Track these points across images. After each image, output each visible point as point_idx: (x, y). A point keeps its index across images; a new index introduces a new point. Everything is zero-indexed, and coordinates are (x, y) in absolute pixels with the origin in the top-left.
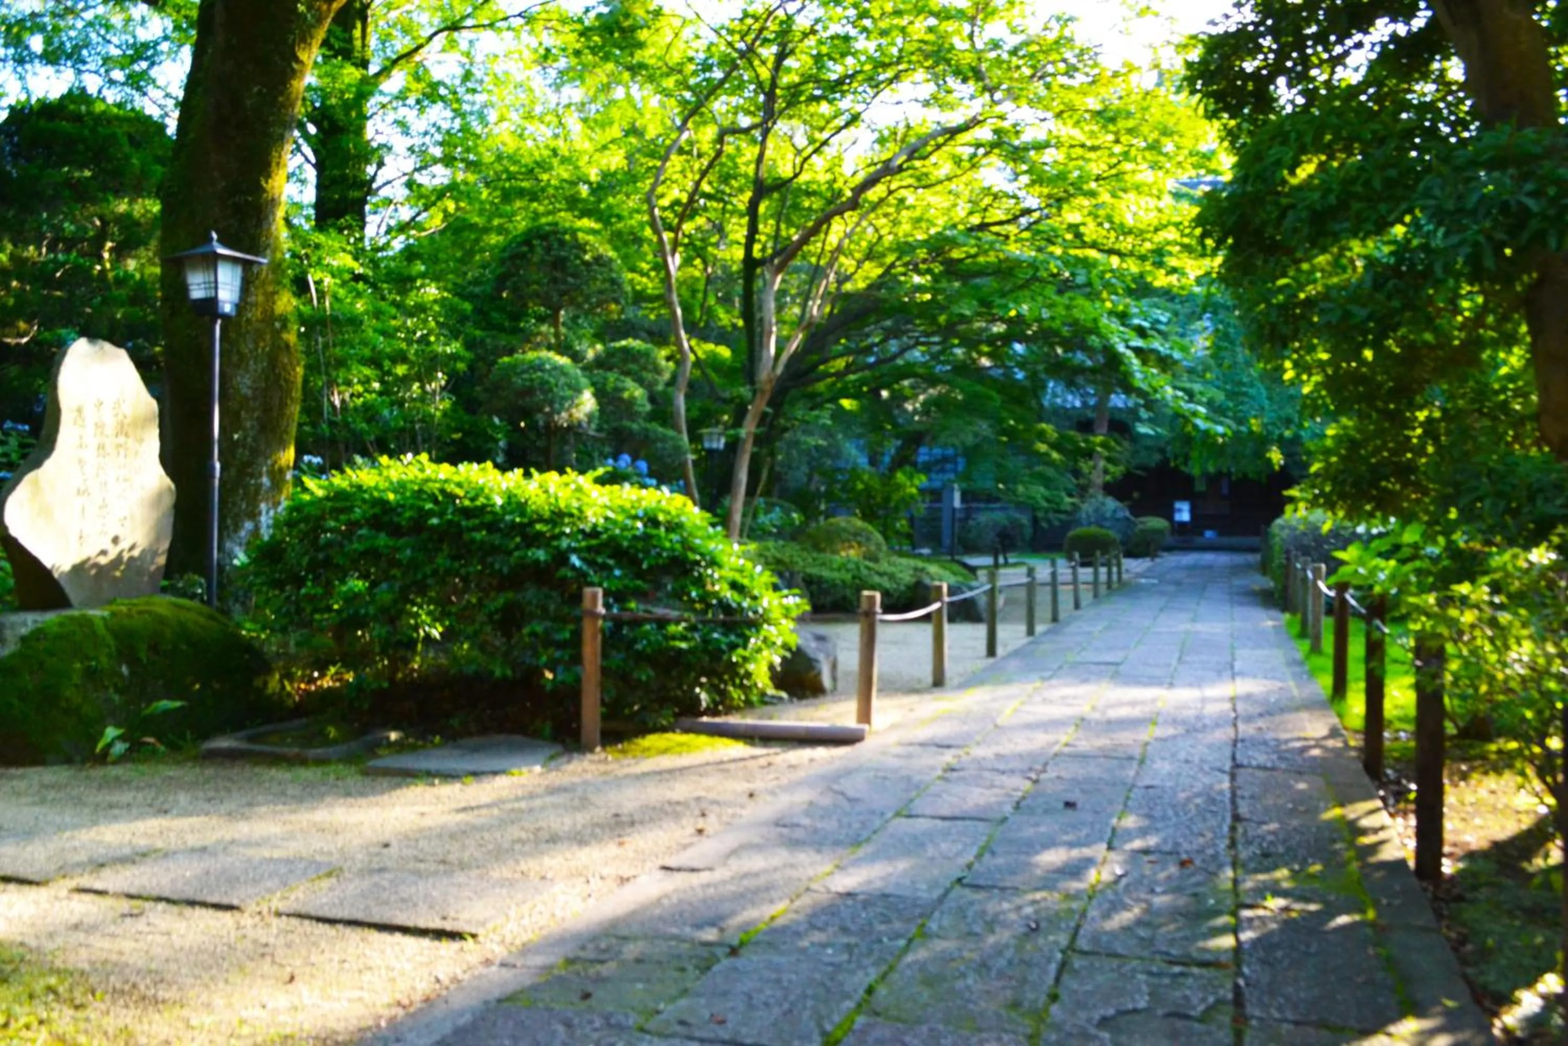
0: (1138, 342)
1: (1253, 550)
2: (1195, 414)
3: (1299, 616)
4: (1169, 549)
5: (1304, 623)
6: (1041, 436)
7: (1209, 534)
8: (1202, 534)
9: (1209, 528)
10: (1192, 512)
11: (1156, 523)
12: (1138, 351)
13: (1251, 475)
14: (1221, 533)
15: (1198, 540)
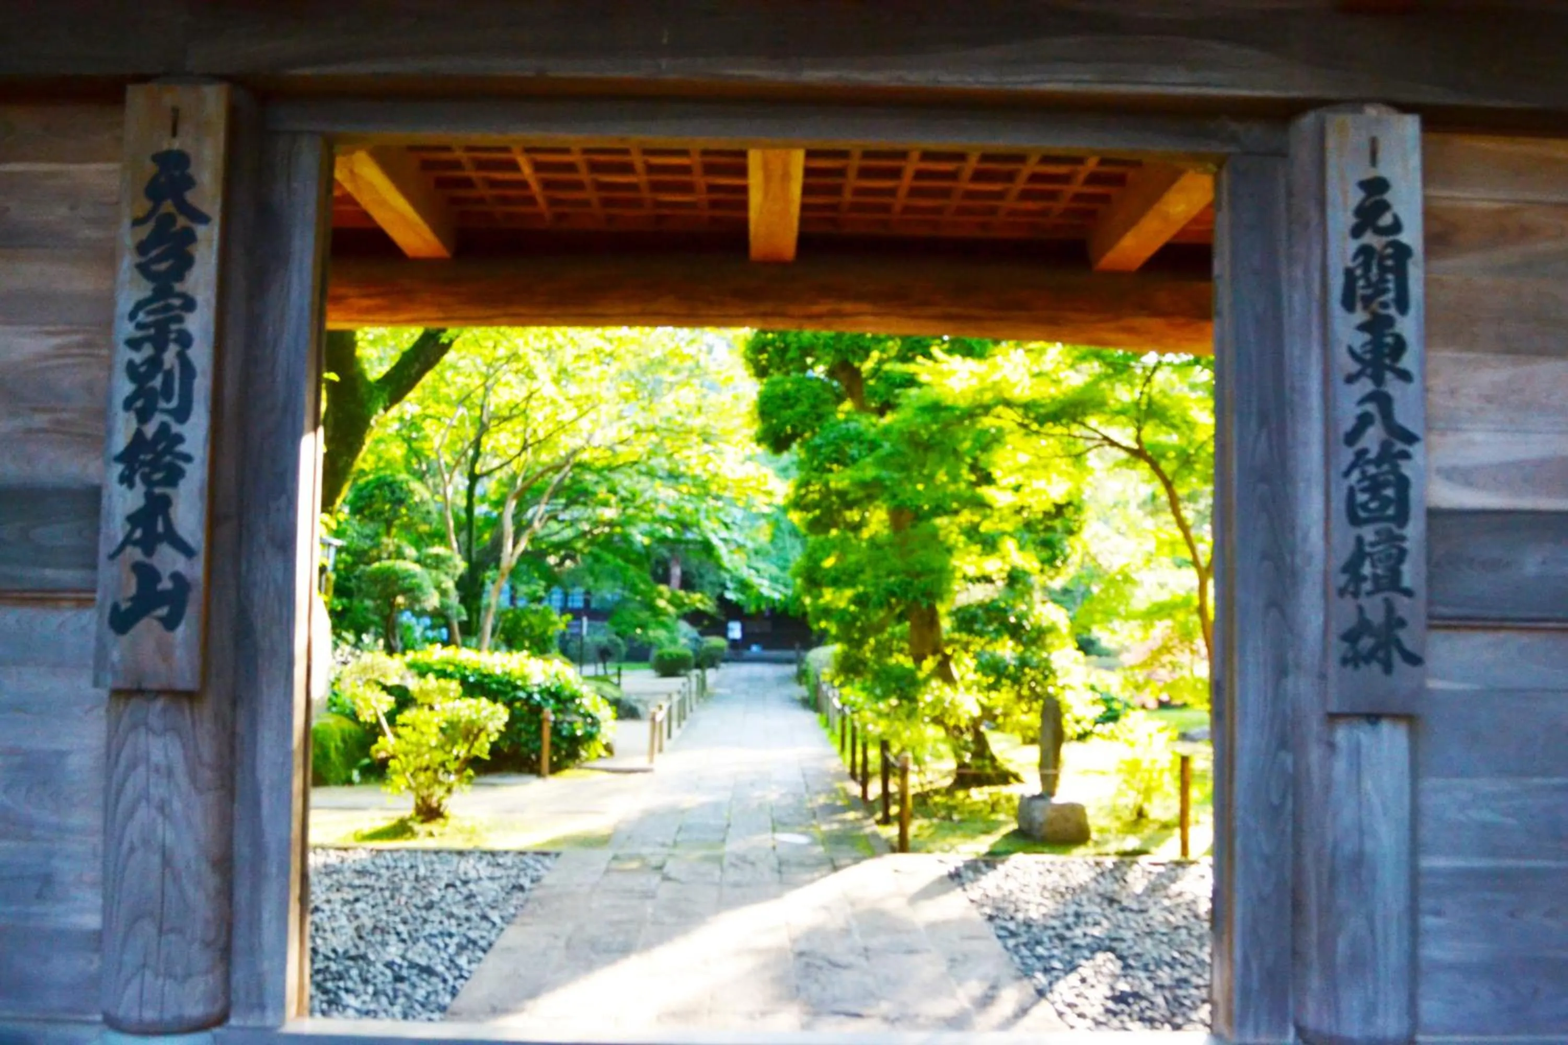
0: (724, 534)
1: (789, 661)
2: (761, 585)
3: (825, 716)
4: (726, 661)
5: (828, 720)
6: (661, 595)
7: (755, 649)
8: (749, 648)
9: (756, 643)
10: (743, 630)
11: (716, 641)
12: (724, 540)
13: (791, 613)
14: (765, 647)
15: (747, 653)
